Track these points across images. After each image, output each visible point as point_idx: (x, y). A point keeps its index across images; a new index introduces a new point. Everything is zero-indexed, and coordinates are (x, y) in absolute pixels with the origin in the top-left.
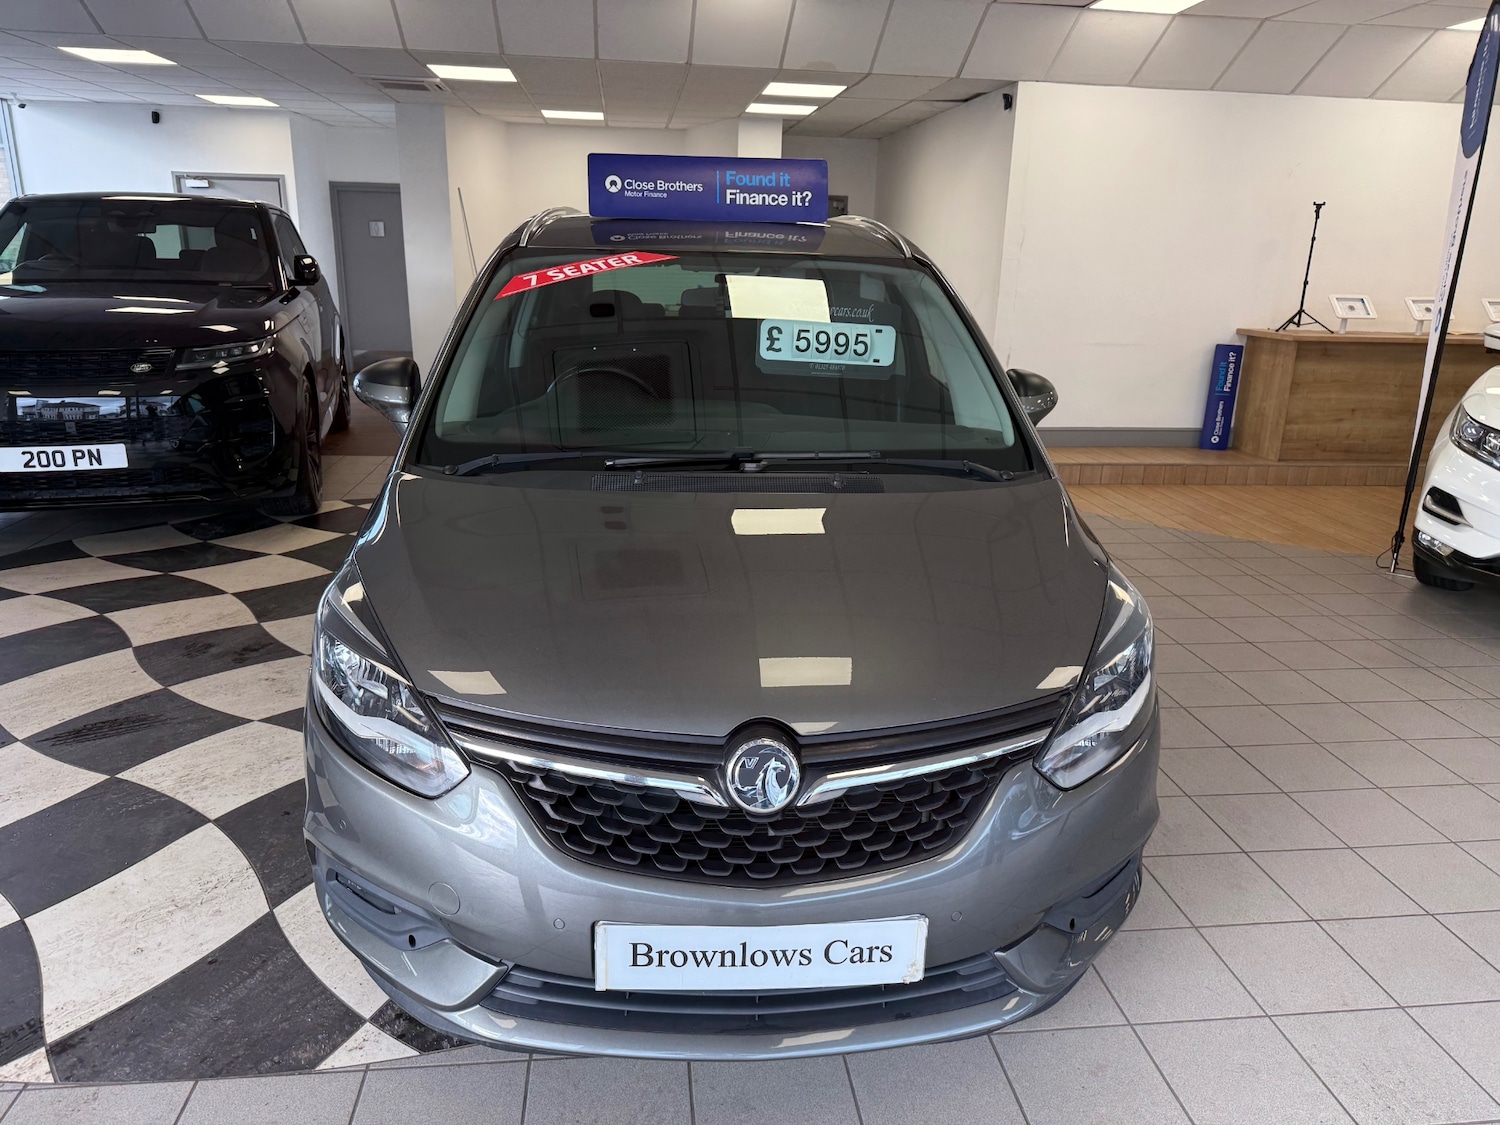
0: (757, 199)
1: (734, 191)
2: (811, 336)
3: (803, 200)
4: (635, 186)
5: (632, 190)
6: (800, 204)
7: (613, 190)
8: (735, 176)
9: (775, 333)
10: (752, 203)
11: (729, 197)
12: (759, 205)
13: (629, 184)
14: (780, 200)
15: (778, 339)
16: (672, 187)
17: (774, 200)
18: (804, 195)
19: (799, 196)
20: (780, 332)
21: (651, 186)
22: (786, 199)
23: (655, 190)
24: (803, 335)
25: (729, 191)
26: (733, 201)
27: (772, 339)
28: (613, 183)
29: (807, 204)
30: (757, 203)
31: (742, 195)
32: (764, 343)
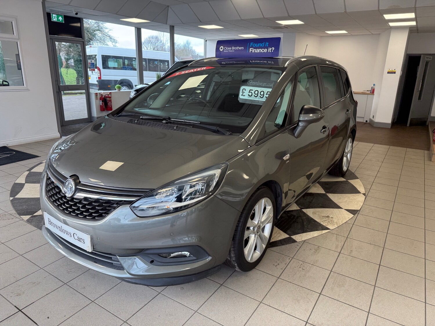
0: (258, 51)
1: (252, 49)
2: (253, 92)
3: (271, 50)
4: (227, 49)
5: (226, 50)
6: (270, 51)
7: (221, 50)
8: (253, 44)
9: (244, 90)
10: (257, 52)
11: (250, 50)
12: (259, 52)
13: (225, 48)
14: (265, 50)
15: (245, 92)
16: (236, 48)
17: (263, 50)
18: (272, 49)
19: (270, 49)
20: (245, 90)
21: (230, 48)
22: (267, 50)
23: (232, 50)
24: (251, 91)
25: (250, 49)
26: (251, 51)
27: (243, 92)
28: (222, 48)
29: (272, 51)
30: (258, 52)
31: (254, 50)
32: (241, 93)
